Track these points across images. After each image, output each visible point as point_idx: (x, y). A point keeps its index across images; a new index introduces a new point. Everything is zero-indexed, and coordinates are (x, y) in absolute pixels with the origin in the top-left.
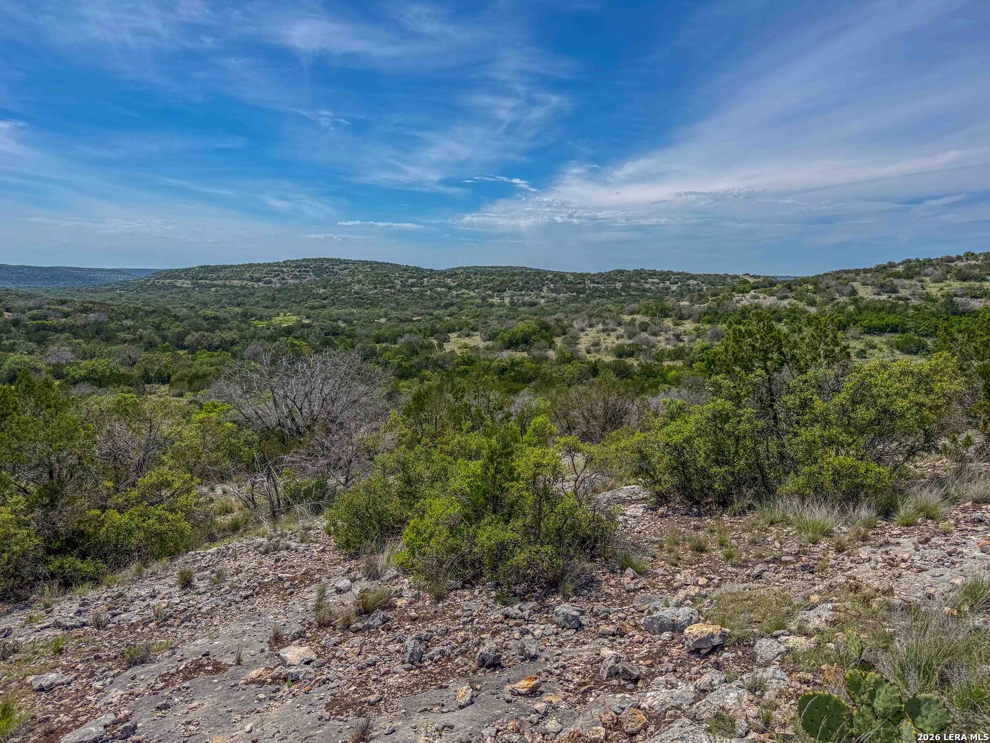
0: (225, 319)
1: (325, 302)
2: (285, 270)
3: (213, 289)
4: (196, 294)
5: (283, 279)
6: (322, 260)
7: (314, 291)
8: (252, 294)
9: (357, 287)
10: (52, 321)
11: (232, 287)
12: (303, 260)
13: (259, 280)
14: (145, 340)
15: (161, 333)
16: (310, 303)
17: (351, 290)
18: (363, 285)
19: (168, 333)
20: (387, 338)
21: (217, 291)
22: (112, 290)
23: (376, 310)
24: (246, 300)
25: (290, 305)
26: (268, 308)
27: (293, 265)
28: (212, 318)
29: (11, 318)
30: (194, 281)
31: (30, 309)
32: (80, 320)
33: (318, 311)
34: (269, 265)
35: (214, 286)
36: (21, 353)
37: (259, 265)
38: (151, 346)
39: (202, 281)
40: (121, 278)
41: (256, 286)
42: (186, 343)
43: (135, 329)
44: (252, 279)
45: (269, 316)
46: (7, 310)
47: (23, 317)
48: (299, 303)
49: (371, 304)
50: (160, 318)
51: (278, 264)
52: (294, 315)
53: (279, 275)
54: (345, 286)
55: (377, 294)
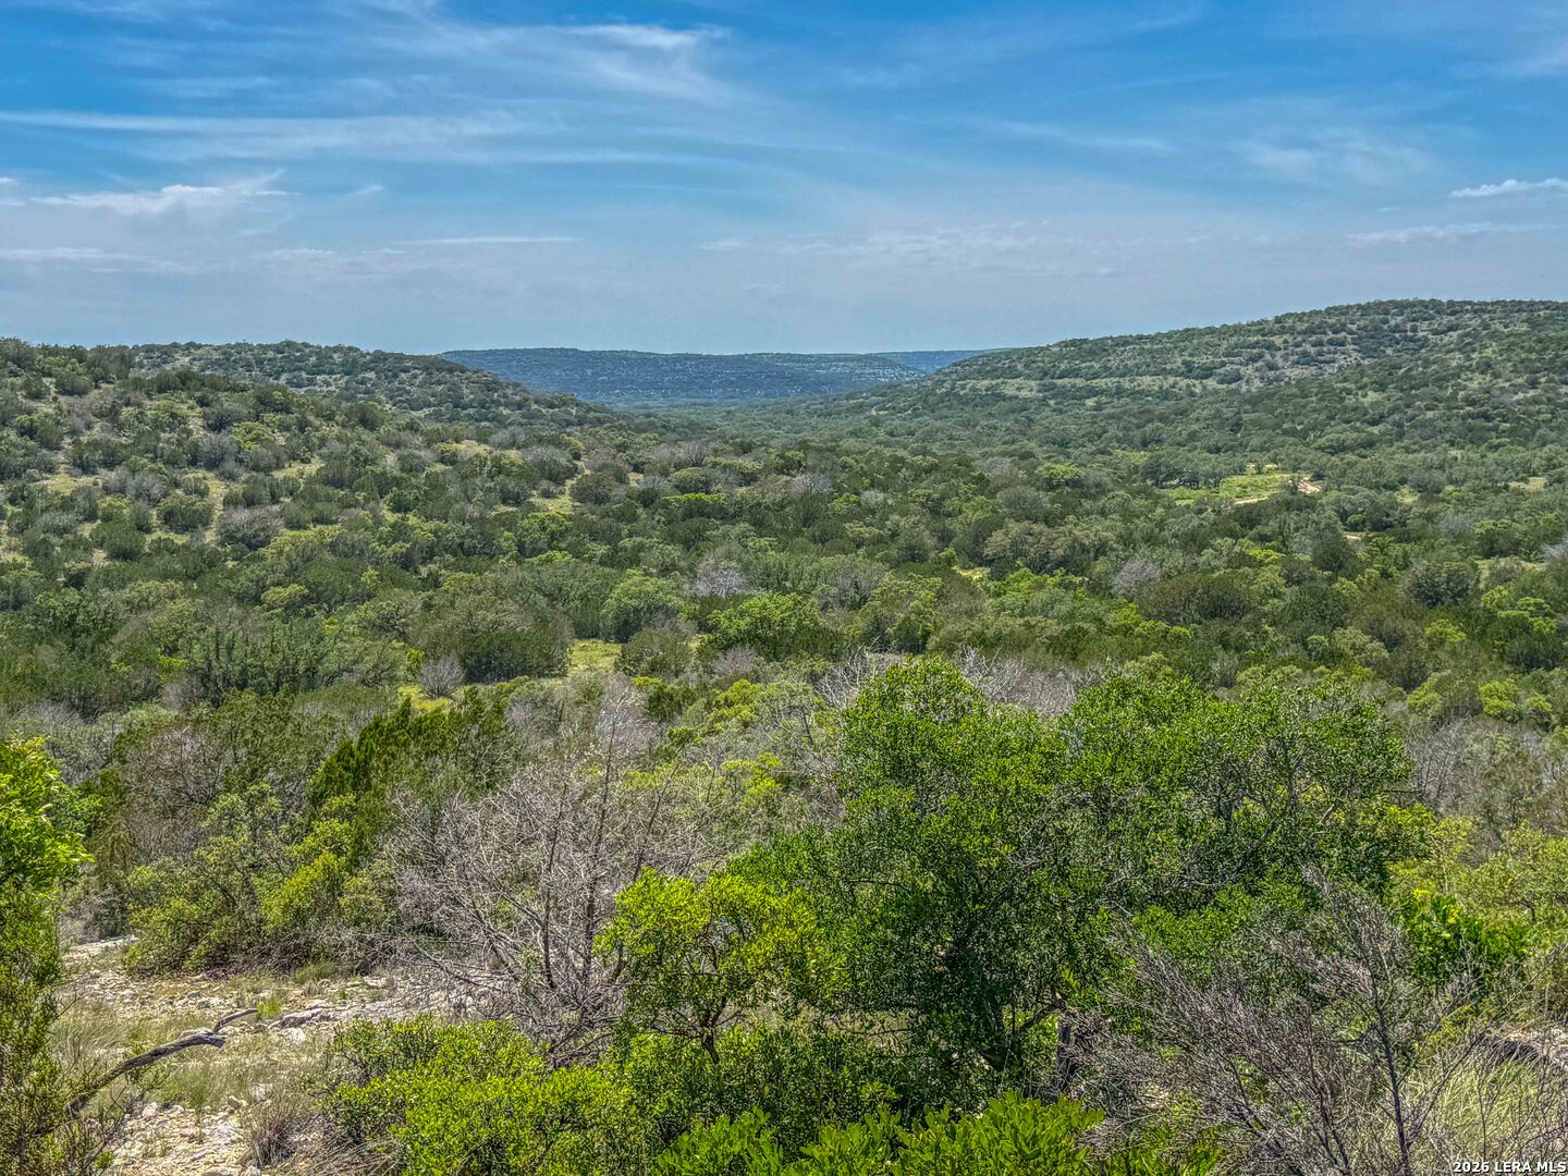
0: (1098, 485)
1: (1375, 430)
2: (1278, 340)
3: (1090, 402)
4: (1047, 418)
5: (1272, 367)
6: (1383, 308)
7: (1350, 401)
8: (1183, 413)
9: (1476, 382)
10: (719, 495)
11: (1136, 394)
12: (1329, 312)
13: (1207, 372)
14: (901, 541)
15: (938, 525)
16: (1334, 434)
17: (1455, 394)
18: (1496, 376)
19: (954, 525)
20: (1518, 543)
21: (1098, 407)
22: (860, 408)
23: (1520, 454)
24: (1166, 431)
25: (1279, 439)
26: (1218, 450)
27: (1301, 327)
28: (1067, 483)
29: (641, 487)
30: (1047, 381)
31: (678, 467)
32: (773, 490)
33: (1350, 457)
34: (1237, 330)
35: (1093, 392)
36: (646, 573)
37: (1211, 331)
38: (913, 559)
39: (1066, 380)
40: (886, 376)
41: (1198, 390)
42: (988, 552)
43: (886, 510)
44: (1189, 370)
45: (1214, 475)
46: (637, 468)
47: (664, 485)
48: (1303, 435)
49: (1512, 432)
50: (942, 486)
51: (1261, 328)
52: (1284, 470)
53: (1261, 356)
54: (1441, 380)
55: (1535, 401)
